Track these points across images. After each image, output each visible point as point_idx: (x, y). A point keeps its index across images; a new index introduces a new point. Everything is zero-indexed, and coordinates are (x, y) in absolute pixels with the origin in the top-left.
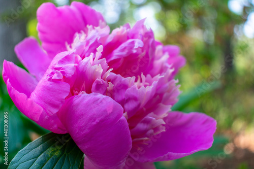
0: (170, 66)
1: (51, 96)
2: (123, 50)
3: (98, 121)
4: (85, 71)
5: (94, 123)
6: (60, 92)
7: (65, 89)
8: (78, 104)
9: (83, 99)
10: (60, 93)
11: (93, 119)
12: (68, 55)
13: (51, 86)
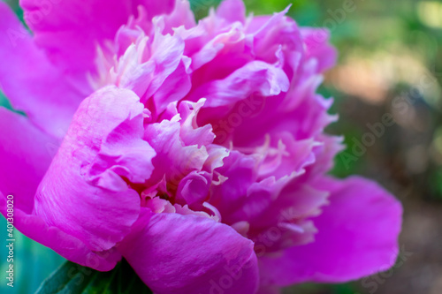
0: (327, 103)
1: (99, 219)
2: (239, 86)
3: (204, 271)
4: (167, 153)
5: (196, 274)
6: (120, 212)
7: (132, 207)
8: (159, 236)
9: (172, 226)
10: (121, 215)
11: (192, 266)
12: (127, 120)
13: (96, 198)
